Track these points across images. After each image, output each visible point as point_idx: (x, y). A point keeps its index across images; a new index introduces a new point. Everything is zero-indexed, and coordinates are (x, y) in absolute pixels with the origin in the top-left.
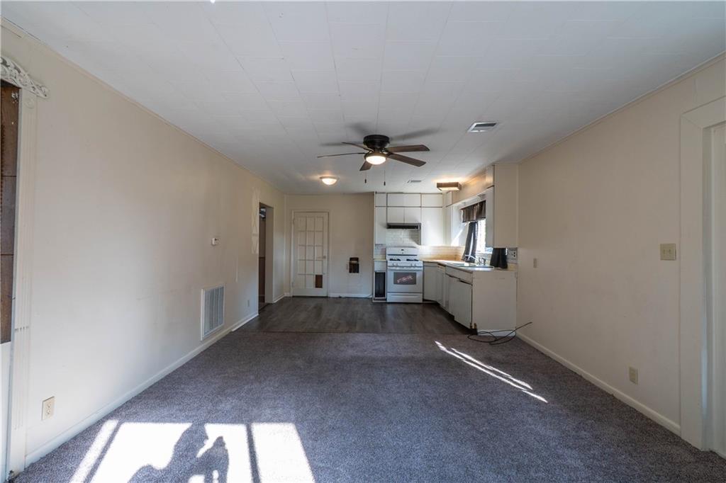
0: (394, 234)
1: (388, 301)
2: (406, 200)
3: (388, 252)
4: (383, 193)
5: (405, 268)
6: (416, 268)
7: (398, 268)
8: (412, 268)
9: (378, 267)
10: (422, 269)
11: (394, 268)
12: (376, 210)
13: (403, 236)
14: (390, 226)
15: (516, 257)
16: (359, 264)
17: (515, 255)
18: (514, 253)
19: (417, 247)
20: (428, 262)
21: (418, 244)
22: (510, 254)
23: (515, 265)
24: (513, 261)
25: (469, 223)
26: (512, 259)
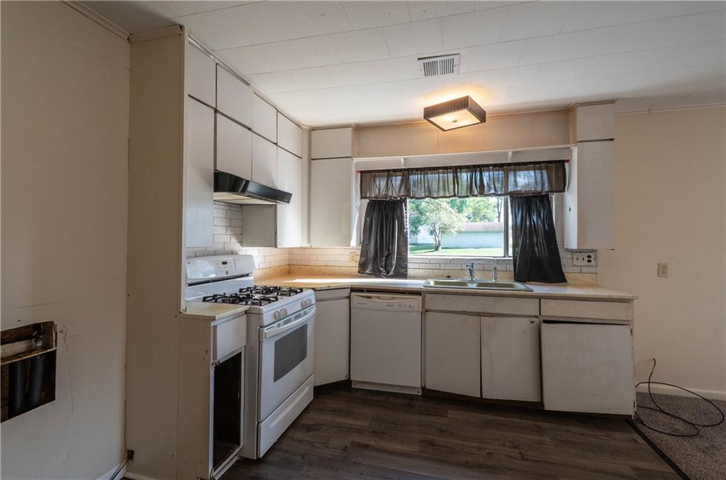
6: (308, 312)
7: (282, 326)
8: (302, 315)
10: (314, 309)
11: (276, 329)
15: (593, 263)
16: (55, 351)
17: (592, 259)
18: (589, 257)
19: (240, 253)
20: (329, 289)
21: (241, 243)
22: (572, 258)
23: (594, 275)
24: (584, 270)
25: (368, 201)
26: (581, 266)
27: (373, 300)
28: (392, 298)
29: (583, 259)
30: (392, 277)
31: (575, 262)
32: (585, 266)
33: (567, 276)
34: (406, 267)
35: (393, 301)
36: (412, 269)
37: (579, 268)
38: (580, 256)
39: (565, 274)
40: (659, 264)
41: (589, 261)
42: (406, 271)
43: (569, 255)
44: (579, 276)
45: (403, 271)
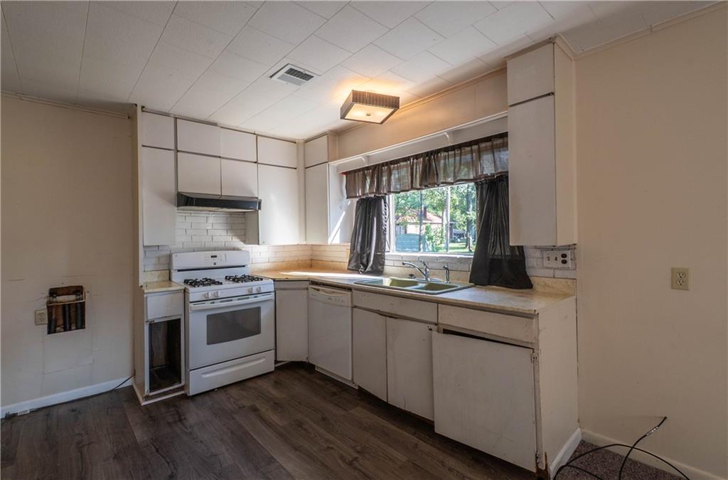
0: (189, 220)
1: (192, 392)
2: (225, 143)
3: (177, 263)
4: (167, 115)
5: (235, 302)
6: (261, 298)
7: (218, 304)
8: (252, 299)
9: (158, 307)
10: (272, 296)
11: (208, 305)
12: (144, 156)
13: (211, 225)
14: (186, 201)
15: (570, 264)
16: (84, 302)
17: (568, 259)
18: (564, 256)
19: (243, 249)
20: (287, 281)
21: (244, 242)
22: (543, 258)
23: (570, 282)
24: (558, 273)
25: (357, 199)
26: (555, 269)
27: (320, 292)
28: (334, 292)
29: (556, 259)
30: (369, 273)
31: (546, 263)
32: (560, 269)
33: (534, 280)
34: (383, 264)
35: (333, 295)
36: (389, 267)
37: (552, 271)
38: (553, 254)
39: (531, 279)
40: (672, 269)
41: (564, 262)
42: (383, 268)
43: (538, 254)
44: (549, 282)
45: (380, 267)
